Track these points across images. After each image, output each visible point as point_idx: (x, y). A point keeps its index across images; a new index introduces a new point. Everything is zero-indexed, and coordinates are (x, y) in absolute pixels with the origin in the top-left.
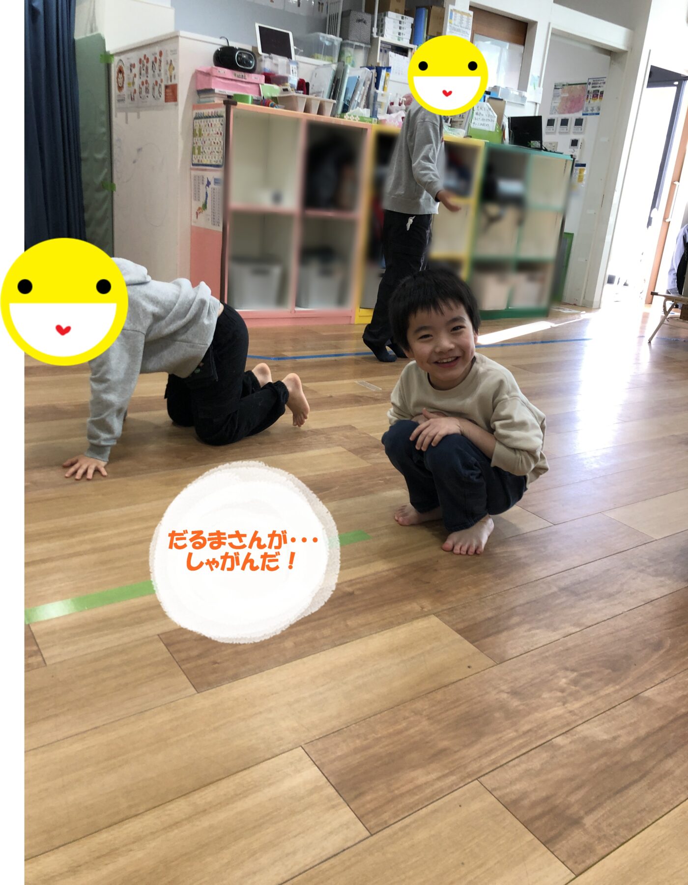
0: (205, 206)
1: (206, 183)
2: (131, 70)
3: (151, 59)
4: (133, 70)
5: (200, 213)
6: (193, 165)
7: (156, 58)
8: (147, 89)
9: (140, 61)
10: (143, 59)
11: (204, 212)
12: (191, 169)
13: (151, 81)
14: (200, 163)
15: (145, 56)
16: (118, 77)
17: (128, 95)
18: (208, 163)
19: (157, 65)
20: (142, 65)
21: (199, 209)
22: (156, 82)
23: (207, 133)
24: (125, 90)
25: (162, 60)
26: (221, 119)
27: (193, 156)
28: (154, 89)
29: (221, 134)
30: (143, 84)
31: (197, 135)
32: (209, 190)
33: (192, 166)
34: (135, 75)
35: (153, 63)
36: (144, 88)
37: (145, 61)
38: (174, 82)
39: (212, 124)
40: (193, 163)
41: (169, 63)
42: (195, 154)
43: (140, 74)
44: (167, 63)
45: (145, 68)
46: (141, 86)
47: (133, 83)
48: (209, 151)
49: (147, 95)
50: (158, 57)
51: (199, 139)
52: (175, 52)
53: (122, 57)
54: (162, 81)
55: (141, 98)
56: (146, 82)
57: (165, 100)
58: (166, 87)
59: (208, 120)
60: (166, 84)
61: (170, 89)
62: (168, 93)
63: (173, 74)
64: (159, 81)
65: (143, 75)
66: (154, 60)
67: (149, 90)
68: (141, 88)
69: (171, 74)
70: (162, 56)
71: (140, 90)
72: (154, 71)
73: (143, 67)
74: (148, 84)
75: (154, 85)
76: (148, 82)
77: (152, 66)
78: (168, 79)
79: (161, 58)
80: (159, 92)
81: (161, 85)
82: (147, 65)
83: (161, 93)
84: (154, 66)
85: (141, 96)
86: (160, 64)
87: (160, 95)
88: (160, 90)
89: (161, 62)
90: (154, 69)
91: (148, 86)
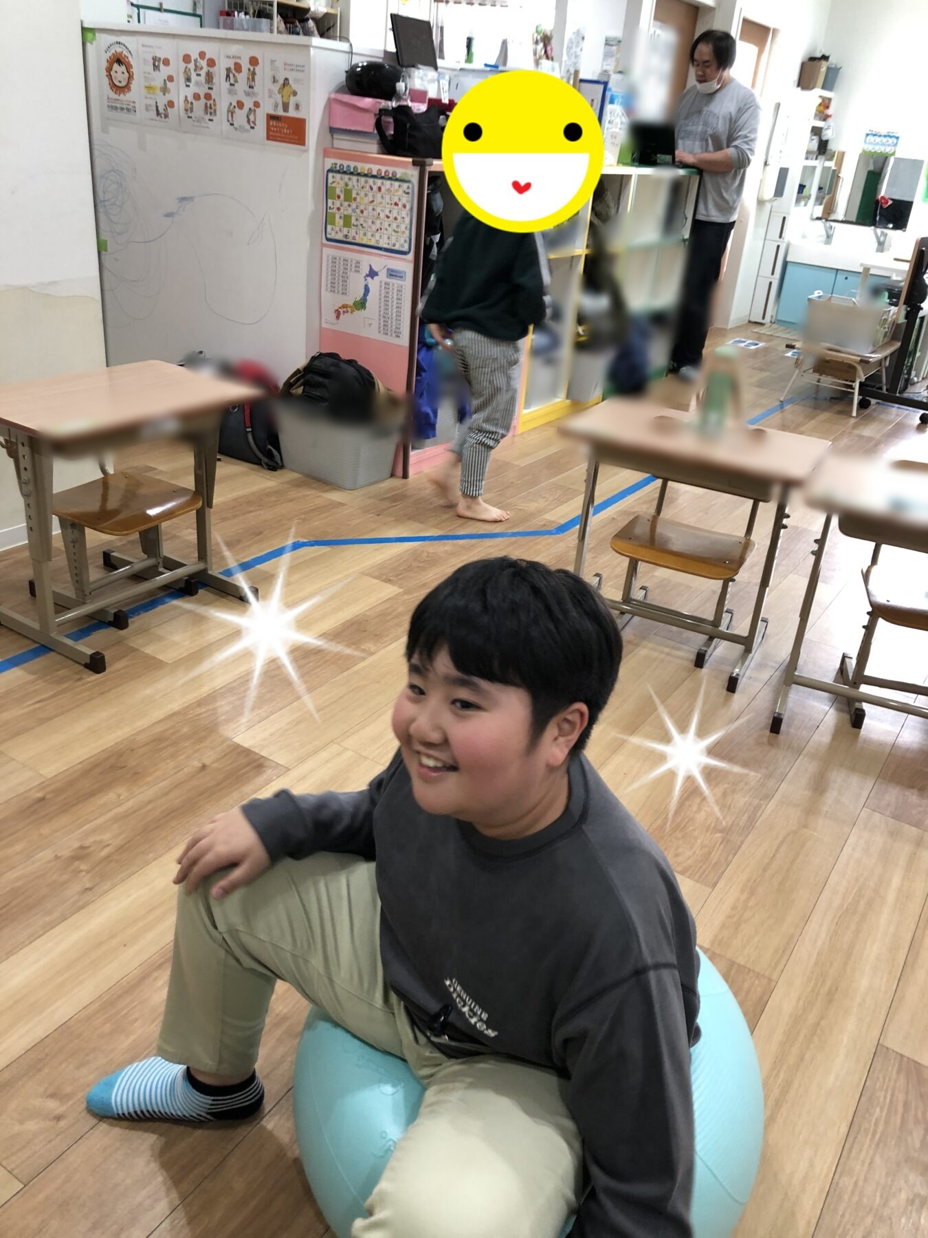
0: (361, 304)
1: (367, 271)
2: (156, 67)
3: (223, 64)
4: (162, 66)
5: (344, 312)
6: (328, 240)
7: (238, 67)
8: (210, 109)
9: (187, 59)
10: (195, 56)
11: (356, 312)
12: (323, 245)
13: (223, 101)
14: (350, 240)
15: (202, 55)
16: (109, 70)
17: (147, 108)
18: (373, 243)
19: (243, 77)
20: (191, 66)
21: (344, 306)
22: (240, 105)
23: (366, 200)
24: (136, 93)
25: (257, 72)
26: (405, 185)
27: (329, 227)
28: (231, 112)
29: (404, 206)
30: (197, 97)
31: (339, 197)
32: (374, 284)
33: (325, 241)
34: (171, 79)
35: (228, 70)
36: (199, 106)
37: (204, 63)
38: (292, 113)
39: (380, 189)
40: (328, 236)
41: (281, 82)
42: (333, 223)
43: (188, 79)
44: (275, 81)
45: (203, 73)
46: (190, 99)
47: (165, 90)
48: (374, 228)
49: (208, 117)
50: (245, 65)
51: (346, 204)
52: (301, 68)
53: (122, 39)
54: (257, 104)
55: (191, 117)
56: (208, 97)
57: (269, 138)
58: (271, 117)
59: (371, 181)
60: (272, 112)
61: (284, 123)
62: (276, 127)
63: (292, 101)
64: (248, 104)
65: (197, 83)
66: (232, 67)
67: (215, 111)
68: (192, 103)
69: (286, 101)
70: (256, 66)
71: (189, 105)
72: (231, 85)
73: (195, 70)
74: (214, 100)
75: (232, 107)
76: (213, 97)
77: (228, 76)
78: (276, 106)
79: (254, 69)
80: (249, 121)
81: (255, 110)
82: (211, 70)
83: (254, 123)
84: (231, 75)
85: (190, 115)
86: (251, 77)
87: (252, 125)
88: (252, 117)
89: (254, 74)
90: (232, 81)
91: (215, 105)
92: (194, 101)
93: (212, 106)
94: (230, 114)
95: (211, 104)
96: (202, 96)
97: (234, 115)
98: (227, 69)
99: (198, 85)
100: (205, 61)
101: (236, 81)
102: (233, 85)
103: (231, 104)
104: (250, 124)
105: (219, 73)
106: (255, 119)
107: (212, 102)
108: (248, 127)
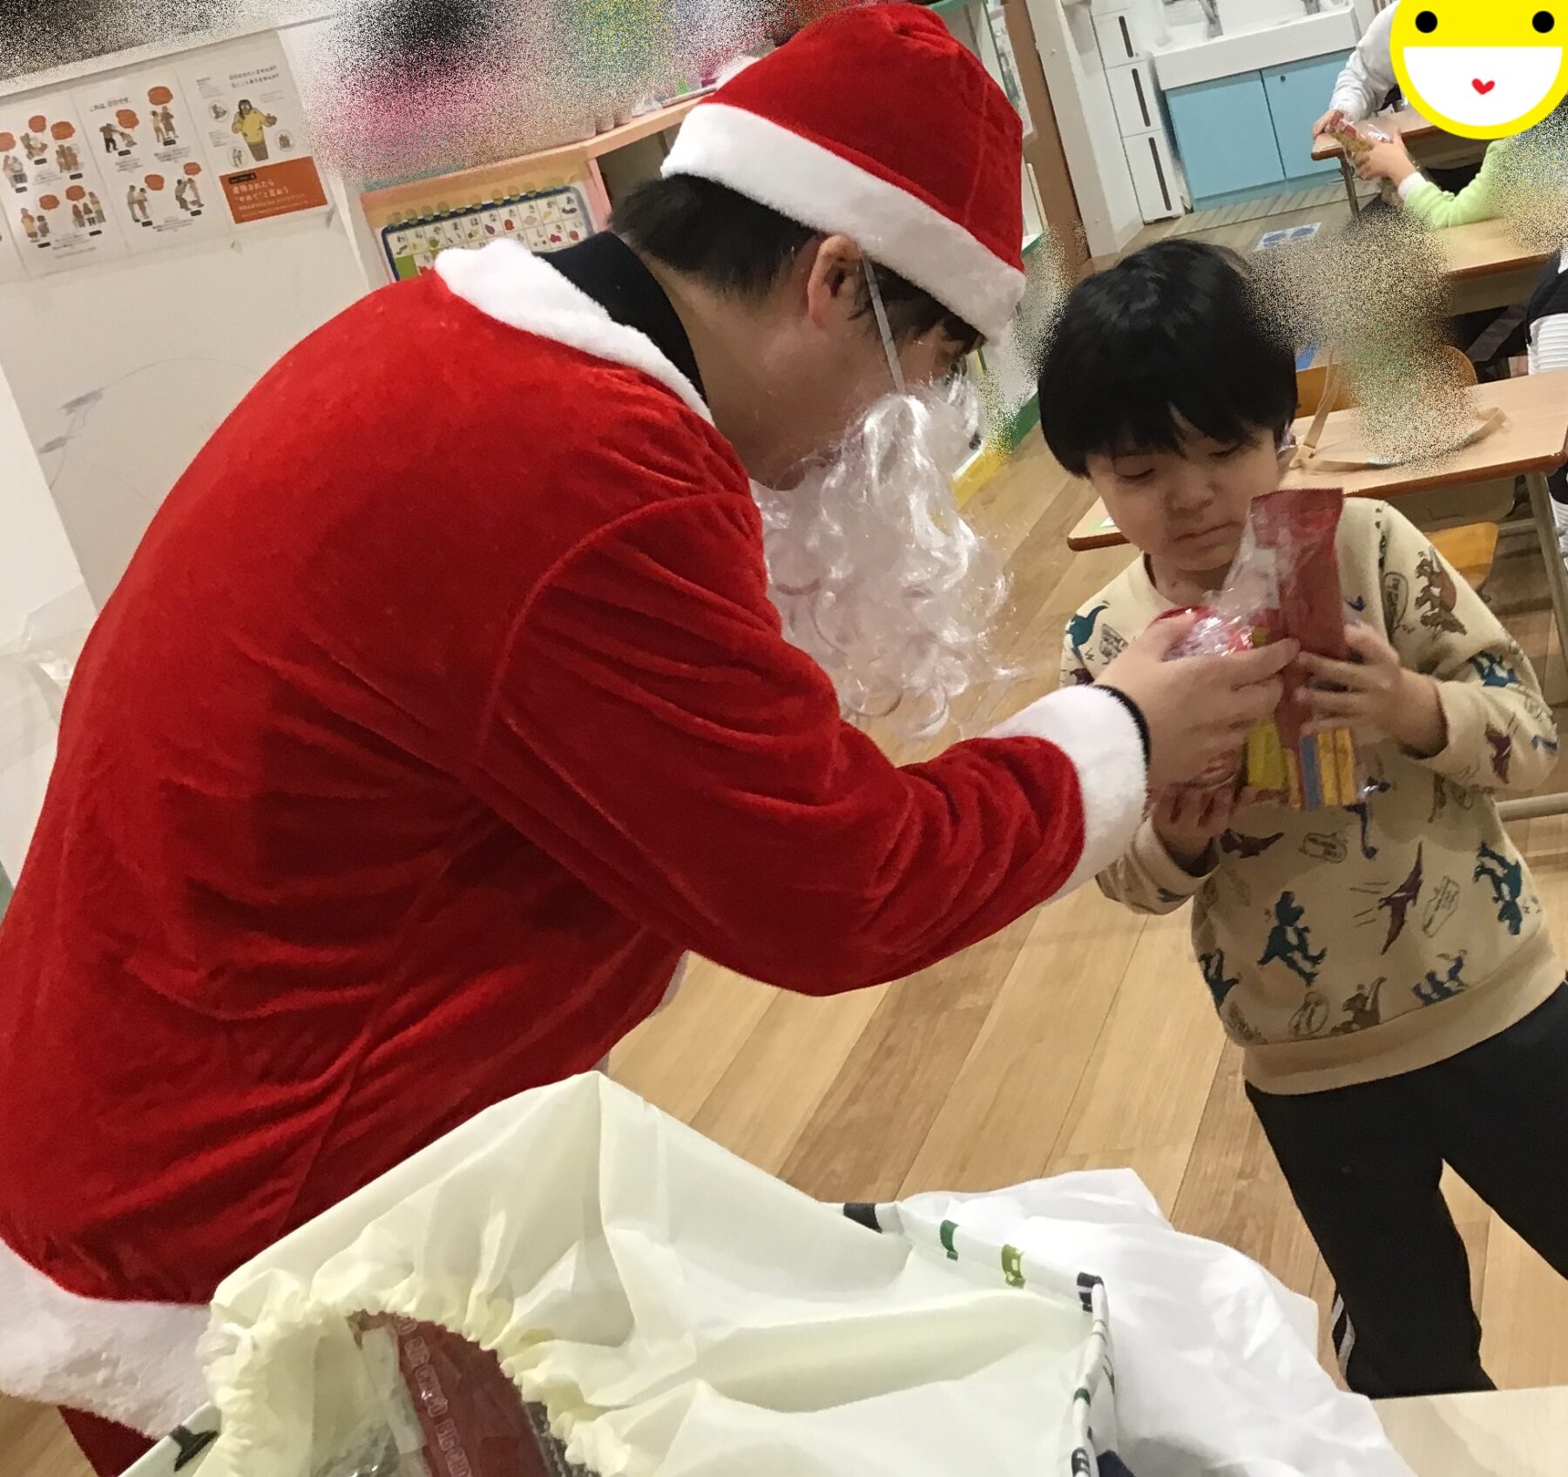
3: (90, 122)
7: (129, 119)
13: (113, 186)
15: (35, 124)
19: (145, 132)
22: (154, 182)
26: (561, 199)
30: (49, 202)
35: (107, 130)
36: (59, 217)
37: (47, 136)
41: (234, 109)
44: (218, 113)
45: (51, 154)
49: (90, 228)
52: (268, 74)
55: (47, 244)
56: (76, 193)
57: (239, 218)
58: (231, 181)
59: (484, 217)
60: (232, 170)
61: (266, 180)
62: (249, 193)
63: (270, 136)
64: (172, 173)
65: (42, 178)
66: (114, 122)
67: (100, 213)
68: (41, 218)
69: (256, 140)
70: (167, 102)
71: (37, 224)
72: (121, 154)
73: (30, 155)
74: (91, 195)
75: (137, 193)
76: (87, 190)
77: (109, 141)
78: (238, 156)
79: (165, 108)
80: (183, 204)
81: (190, 181)
82: (67, 143)
83: (197, 202)
84: (116, 137)
85: (44, 240)
86: (162, 126)
87: (195, 208)
88: (188, 195)
89: (167, 117)
90: (121, 145)
91: (96, 202)
92: (44, 212)
93: (90, 206)
94: (136, 207)
95: (85, 205)
96: (62, 197)
97: (146, 204)
98: (103, 130)
99: (46, 179)
100: (48, 131)
101: (131, 143)
102: (127, 152)
103: (132, 188)
104: (187, 209)
105: (87, 142)
106: (196, 195)
107: (87, 199)
108: (186, 215)
